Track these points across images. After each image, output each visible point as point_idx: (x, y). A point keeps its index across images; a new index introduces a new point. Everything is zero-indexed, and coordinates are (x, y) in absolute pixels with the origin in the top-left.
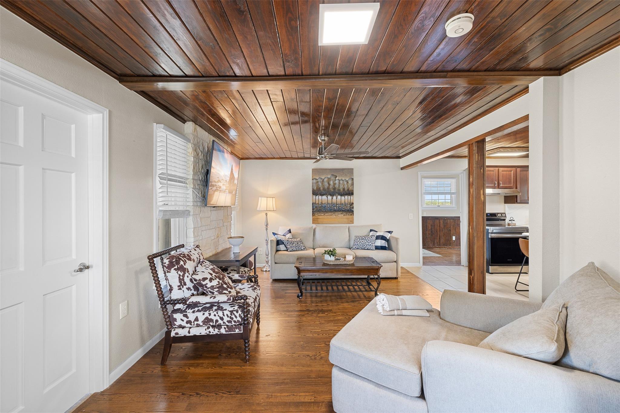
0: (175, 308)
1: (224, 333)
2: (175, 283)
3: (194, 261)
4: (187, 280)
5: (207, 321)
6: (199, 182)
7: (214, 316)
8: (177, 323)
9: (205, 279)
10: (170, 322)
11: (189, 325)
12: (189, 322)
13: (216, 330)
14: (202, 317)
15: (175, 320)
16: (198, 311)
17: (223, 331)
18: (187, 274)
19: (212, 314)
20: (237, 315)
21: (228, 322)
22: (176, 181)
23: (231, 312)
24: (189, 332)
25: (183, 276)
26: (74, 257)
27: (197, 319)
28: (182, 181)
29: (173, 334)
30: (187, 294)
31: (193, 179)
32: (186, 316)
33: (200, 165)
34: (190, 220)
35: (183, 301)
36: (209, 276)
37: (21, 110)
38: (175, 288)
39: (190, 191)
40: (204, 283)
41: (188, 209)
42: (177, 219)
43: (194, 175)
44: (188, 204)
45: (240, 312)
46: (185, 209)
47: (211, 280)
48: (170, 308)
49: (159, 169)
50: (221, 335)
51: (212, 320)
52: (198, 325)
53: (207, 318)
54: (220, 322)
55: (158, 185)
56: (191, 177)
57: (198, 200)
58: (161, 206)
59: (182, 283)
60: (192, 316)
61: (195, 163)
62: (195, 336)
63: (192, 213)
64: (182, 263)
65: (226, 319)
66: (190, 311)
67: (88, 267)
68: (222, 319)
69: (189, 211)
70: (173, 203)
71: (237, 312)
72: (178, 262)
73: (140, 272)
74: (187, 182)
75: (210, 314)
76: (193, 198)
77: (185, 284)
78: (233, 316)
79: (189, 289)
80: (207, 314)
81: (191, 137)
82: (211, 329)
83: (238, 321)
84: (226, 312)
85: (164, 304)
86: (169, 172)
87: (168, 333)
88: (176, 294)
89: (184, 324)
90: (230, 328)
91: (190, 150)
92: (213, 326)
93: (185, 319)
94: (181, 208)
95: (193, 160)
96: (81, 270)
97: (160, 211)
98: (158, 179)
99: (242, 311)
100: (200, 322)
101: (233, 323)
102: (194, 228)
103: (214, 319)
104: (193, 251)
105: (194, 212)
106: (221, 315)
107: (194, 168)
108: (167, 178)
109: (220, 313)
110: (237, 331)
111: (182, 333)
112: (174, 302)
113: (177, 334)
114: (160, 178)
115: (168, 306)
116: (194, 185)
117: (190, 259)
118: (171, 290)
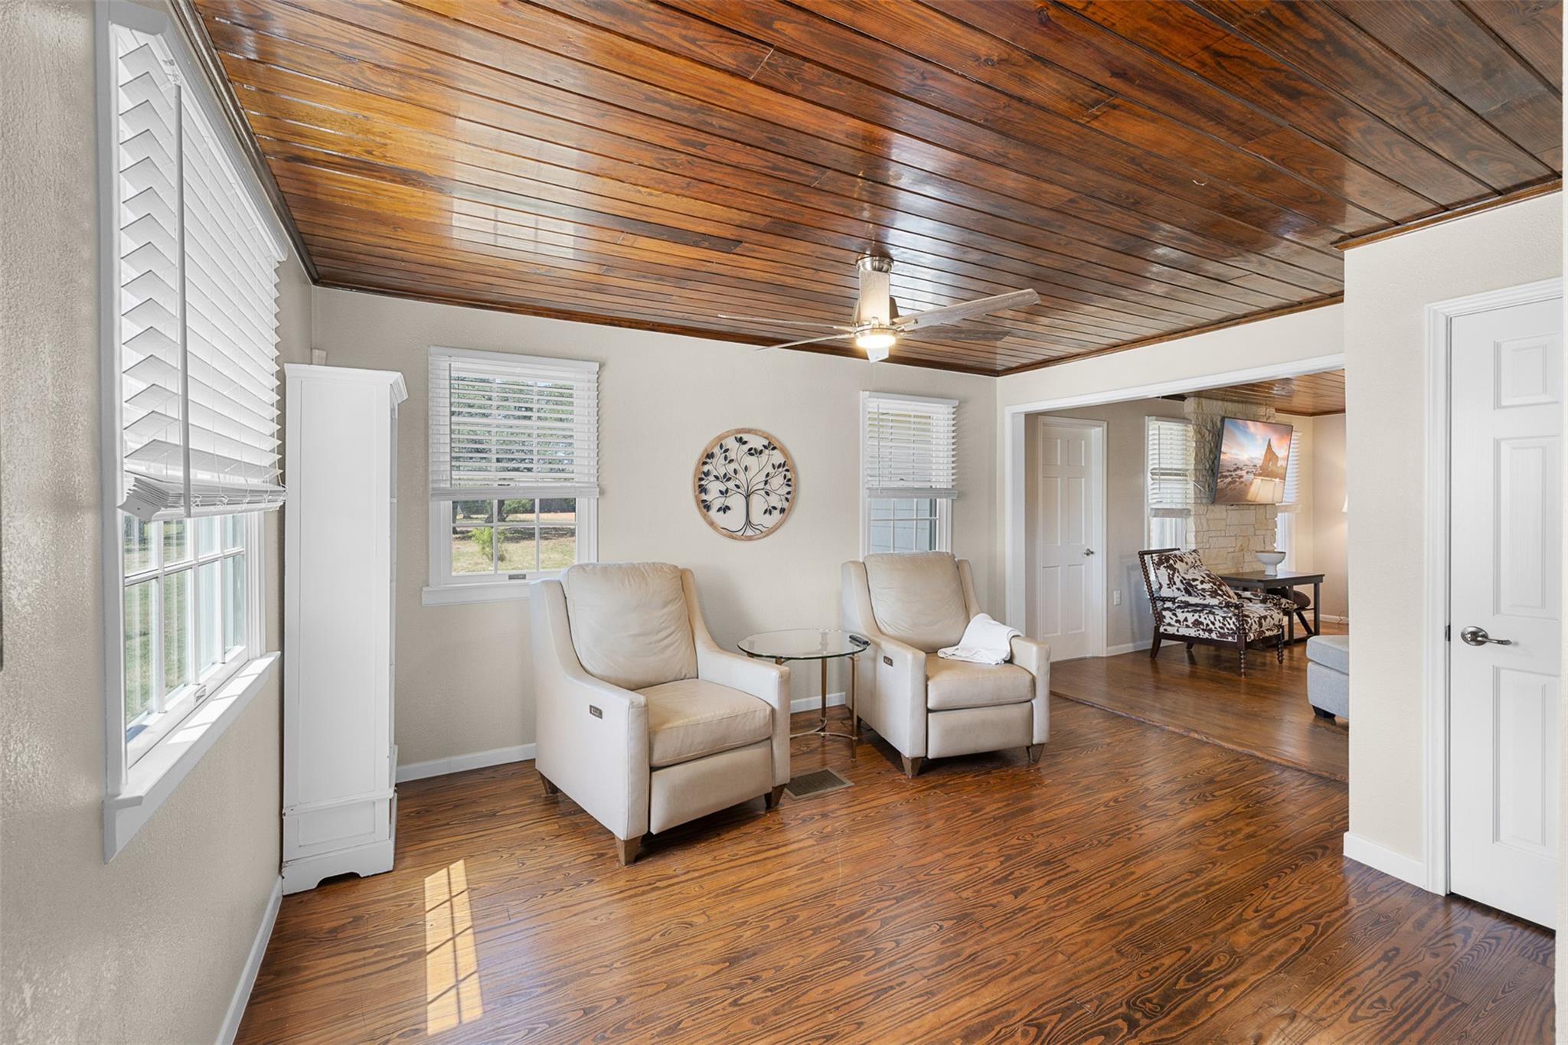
0: (1165, 606)
1: (1216, 638)
2: (1165, 581)
3: (1187, 563)
4: (1177, 580)
5: (1197, 623)
6: (1204, 473)
7: (1205, 619)
8: (1167, 620)
9: (1195, 580)
10: (1160, 618)
11: (1178, 624)
12: (1178, 621)
13: (1207, 634)
14: (1191, 618)
15: (1164, 617)
16: (1188, 611)
17: (1214, 636)
18: (1177, 574)
19: (1203, 617)
20: (1231, 622)
21: (1220, 628)
22: (1170, 474)
23: (1224, 618)
24: (1178, 631)
25: (1173, 575)
26: (1083, 543)
27: (1186, 620)
28: (1179, 473)
29: (1162, 630)
30: (1176, 594)
31: (1195, 469)
32: (1175, 614)
33: (1207, 450)
34: (1191, 521)
35: (1173, 600)
36: (1201, 579)
37: (1059, 441)
38: (1165, 586)
39: (1191, 485)
40: (1194, 584)
41: (1188, 507)
42: (1174, 519)
43: (1196, 464)
44: (1188, 501)
45: (1234, 619)
46: (1185, 507)
47: (1202, 582)
48: (1159, 604)
49: (1152, 463)
50: (1212, 640)
51: (1202, 623)
52: (1187, 626)
53: (1197, 620)
54: (1211, 626)
55: (1150, 481)
56: (1192, 467)
57: (1203, 495)
58: (1154, 503)
59: (1171, 582)
60: (1181, 616)
61: (1198, 449)
62: (1184, 635)
63: (1192, 513)
64: (1171, 562)
65: (1218, 624)
66: (1180, 611)
67: (1092, 553)
68: (1213, 624)
69: (1189, 511)
70: (1169, 501)
71: (1231, 618)
72: (1167, 560)
73: (1130, 568)
74: (1188, 473)
75: (1200, 617)
76: (1195, 493)
77: (1175, 584)
78: (1226, 623)
79: (1178, 589)
80: (1196, 616)
81: (1192, 417)
82: (1201, 632)
83: (1232, 629)
84: (1217, 618)
85: (1154, 600)
86: (1162, 466)
87: (1157, 628)
88: (1166, 592)
89: (1173, 622)
90: (1222, 635)
91: (1191, 433)
92: (1203, 630)
93: (1175, 618)
94: (1179, 506)
95: (1194, 445)
96: (1088, 554)
97: (1152, 509)
98: (1149, 475)
99: (1237, 619)
100: (1189, 623)
101: (1226, 630)
102: (1196, 532)
103: (1205, 622)
104: (1188, 555)
105: (1196, 511)
106: (1213, 620)
107: (1196, 455)
108: (1163, 473)
109: (1211, 617)
110: (1230, 639)
111: (1171, 630)
112: (1164, 600)
113: (1166, 630)
114: (1152, 474)
115: (1157, 602)
116: (1196, 476)
117: (1182, 561)
118: (1161, 587)
